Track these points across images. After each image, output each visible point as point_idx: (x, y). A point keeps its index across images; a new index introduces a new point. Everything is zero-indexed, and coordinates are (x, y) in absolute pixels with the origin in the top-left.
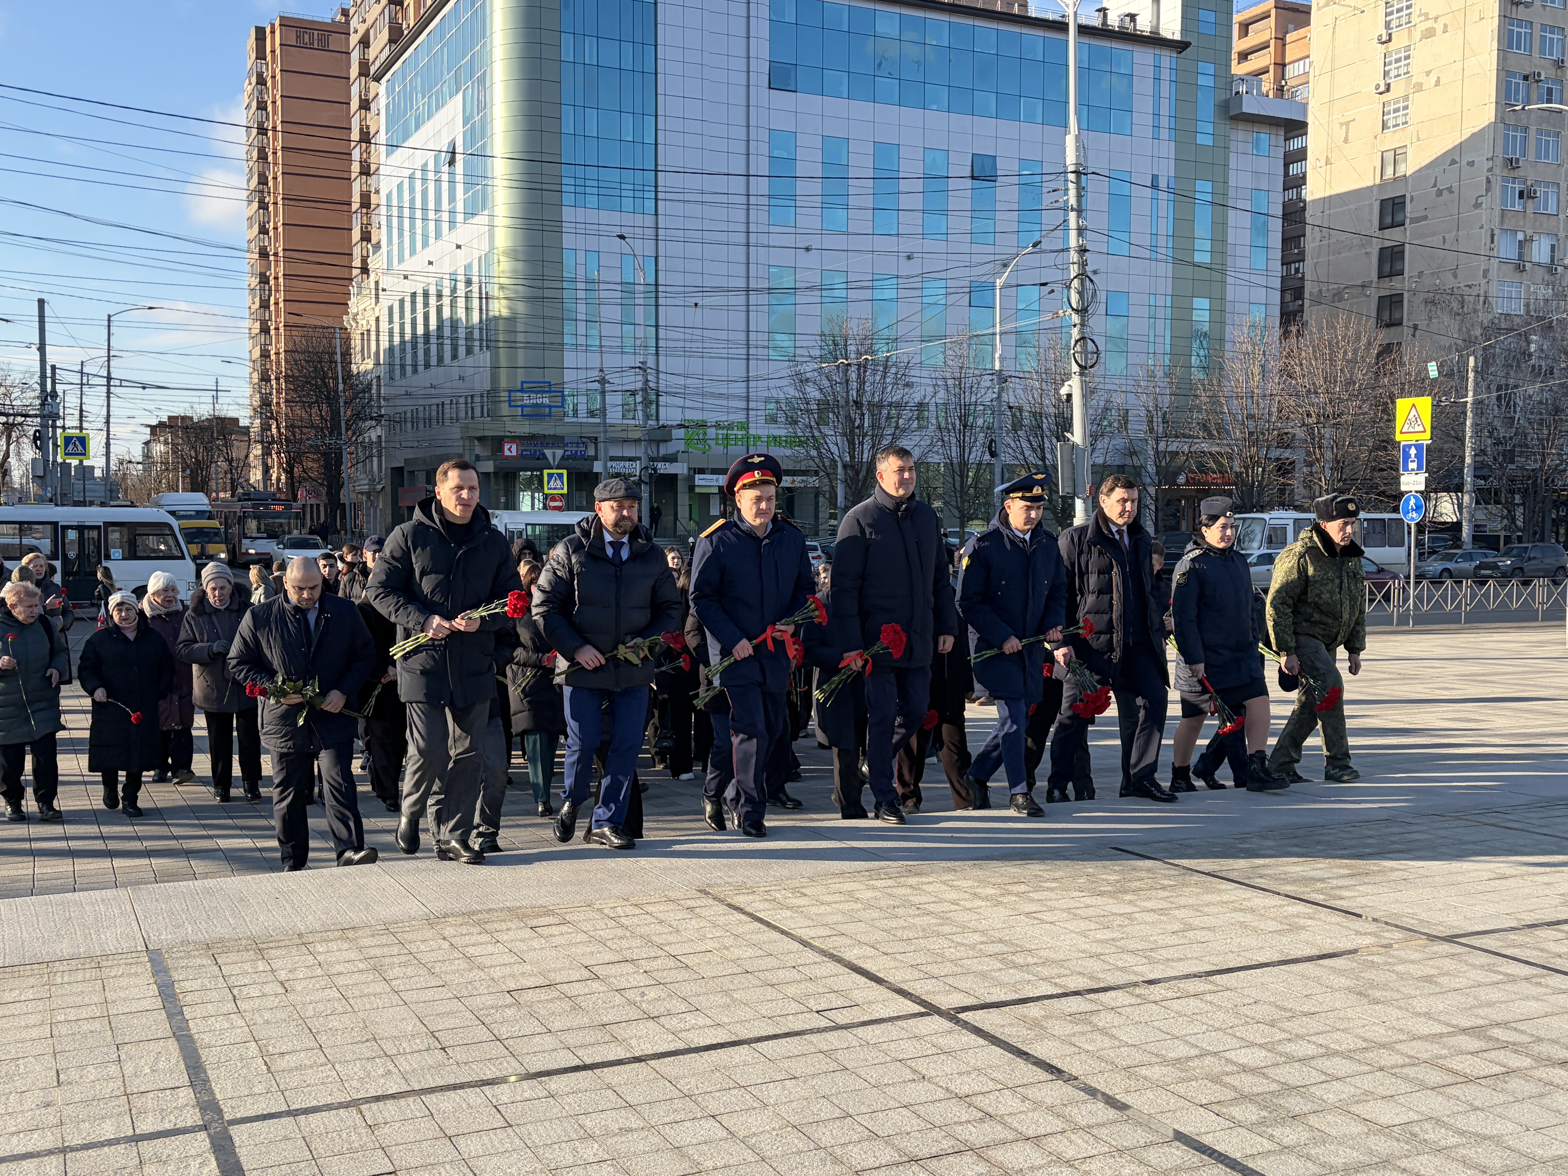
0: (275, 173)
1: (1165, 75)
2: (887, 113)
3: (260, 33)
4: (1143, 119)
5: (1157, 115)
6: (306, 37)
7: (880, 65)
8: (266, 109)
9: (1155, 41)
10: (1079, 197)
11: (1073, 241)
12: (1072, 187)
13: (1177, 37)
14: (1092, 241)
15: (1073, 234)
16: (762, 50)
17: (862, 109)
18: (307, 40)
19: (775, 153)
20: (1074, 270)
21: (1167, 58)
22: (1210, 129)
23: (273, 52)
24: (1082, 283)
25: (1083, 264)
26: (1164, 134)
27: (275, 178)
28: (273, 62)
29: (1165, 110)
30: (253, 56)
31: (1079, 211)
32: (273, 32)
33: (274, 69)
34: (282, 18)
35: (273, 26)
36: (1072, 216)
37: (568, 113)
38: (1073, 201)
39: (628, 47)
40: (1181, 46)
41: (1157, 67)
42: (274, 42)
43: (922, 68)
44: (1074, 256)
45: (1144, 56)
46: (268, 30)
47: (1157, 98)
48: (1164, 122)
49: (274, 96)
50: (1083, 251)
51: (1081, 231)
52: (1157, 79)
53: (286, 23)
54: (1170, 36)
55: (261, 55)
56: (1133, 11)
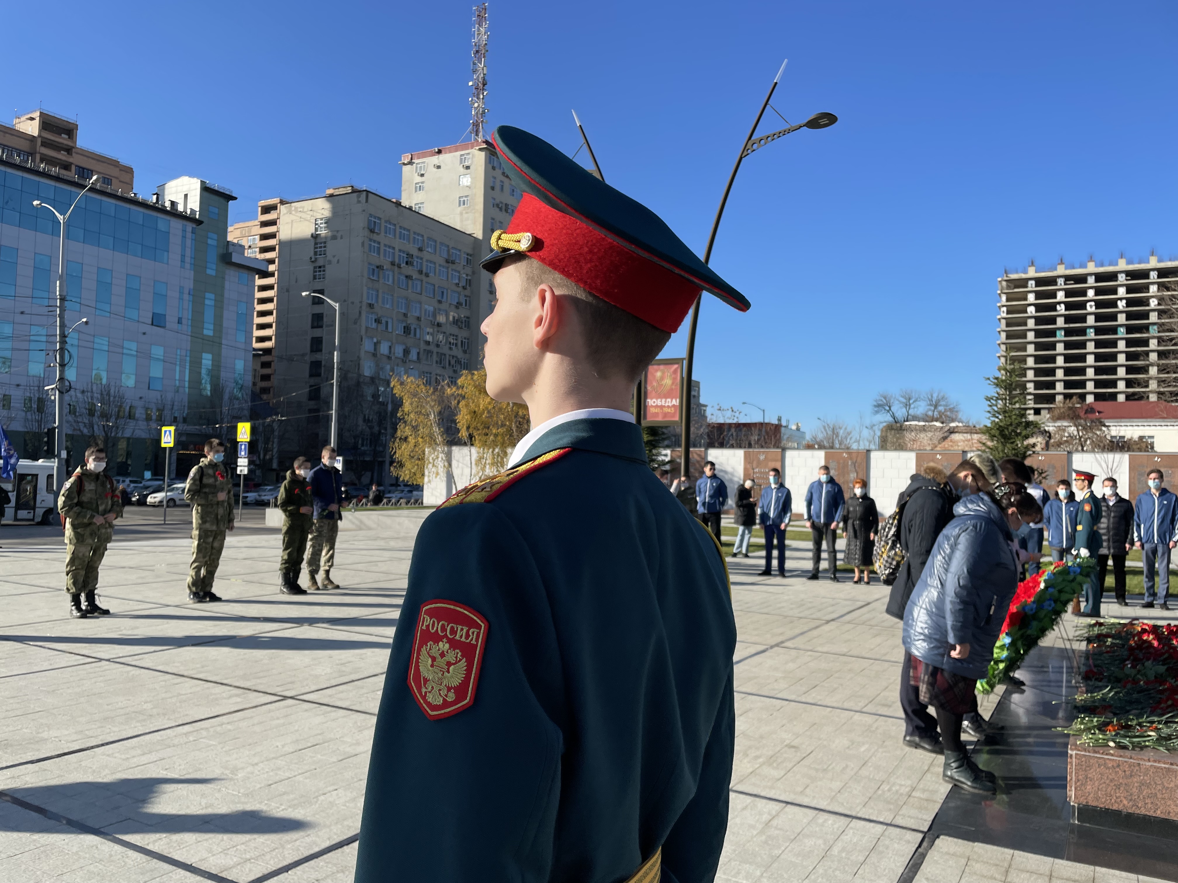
1: (189, 235)
4: (175, 256)
5: (183, 256)
7: (7, 202)
9: (185, 217)
13: (197, 216)
21: (190, 226)
22: (214, 267)
26: (188, 266)
29: (188, 252)
40: (199, 222)
41: (184, 231)
45: (176, 224)
47: (184, 246)
48: (188, 260)
52: (184, 237)
54: (193, 216)
56: (174, 200)
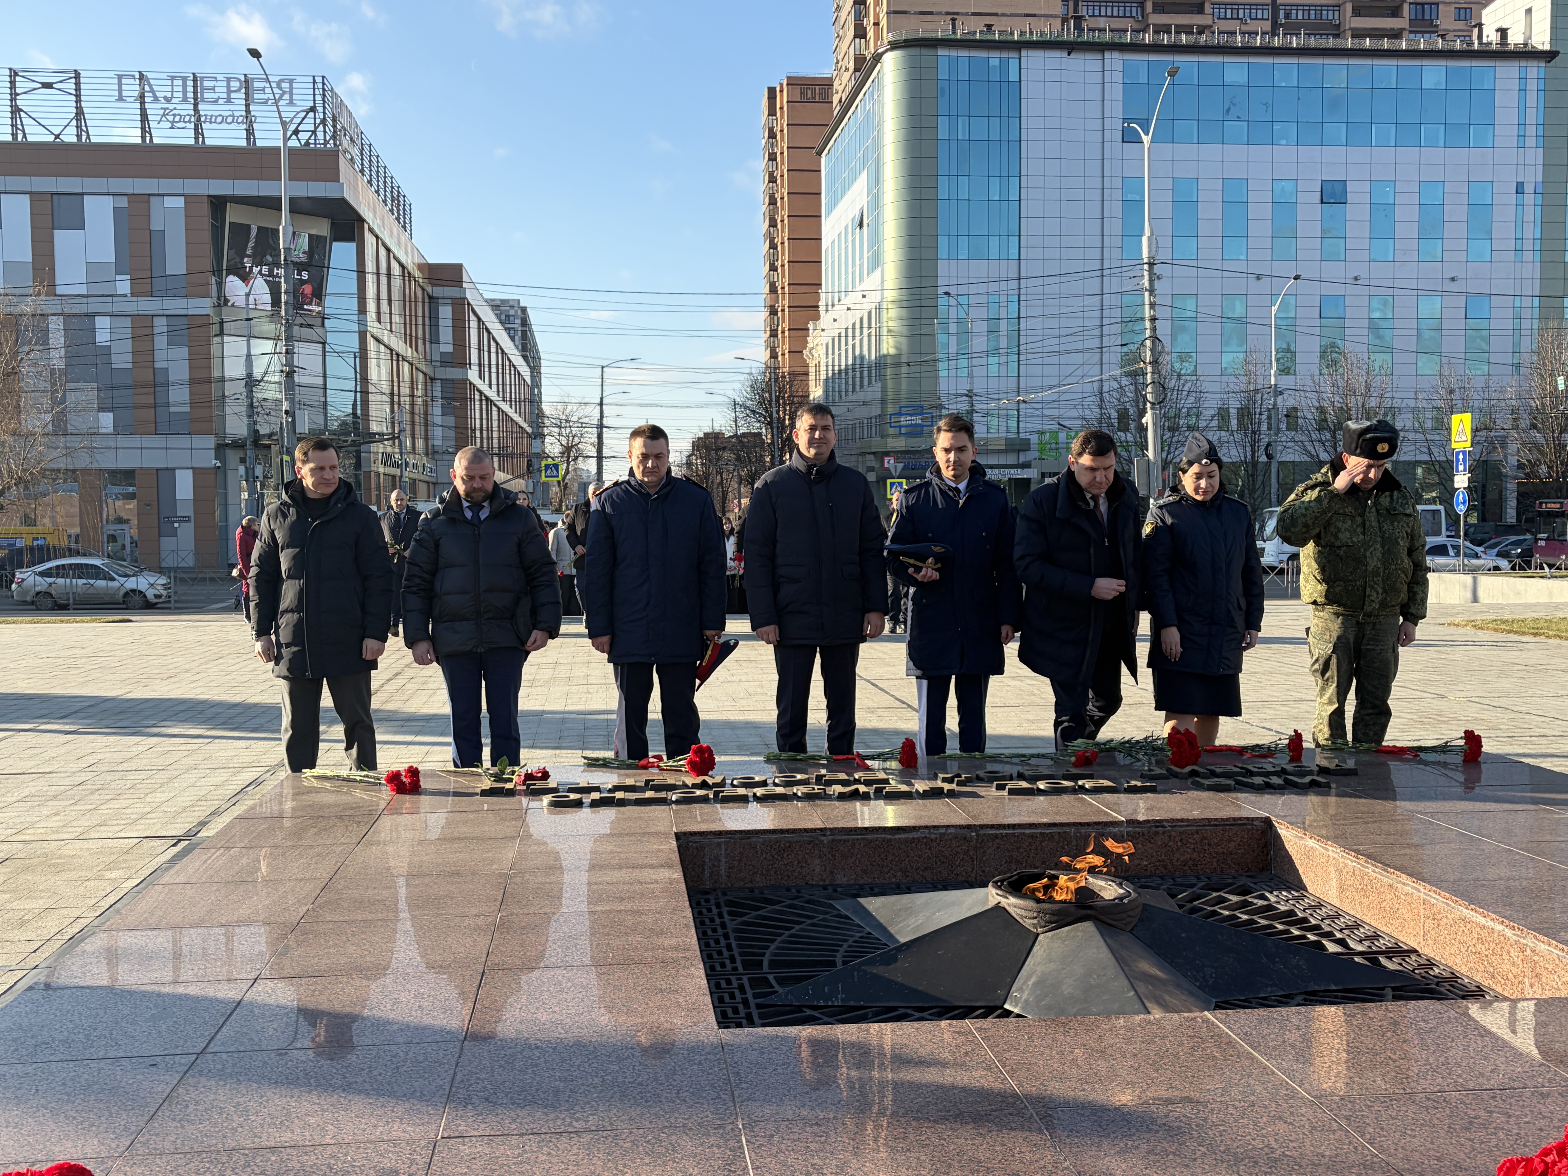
0: (782, 216)
1: (1532, 85)
2: (1236, 152)
3: (772, 92)
4: (1506, 130)
5: (1522, 124)
6: (809, 92)
7: (1228, 110)
8: (775, 160)
9: (1526, 54)
10: (1151, 281)
11: (1147, 313)
12: (1146, 273)
13: (1547, 47)
14: (1160, 313)
15: (1147, 308)
16: (1116, 110)
17: (1211, 151)
18: (809, 95)
19: (1130, 197)
20: (1148, 333)
21: (1534, 70)
23: (782, 108)
24: (1153, 342)
25: (1154, 329)
26: (1531, 142)
27: (782, 221)
28: (782, 118)
29: (1531, 119)
30: (766, 113)
31: (1152, 291)
32: (781, 91)
33: (782, 123)
34: (789, 78)
35: (781, 85)
36: (1147, 294)
37: (943, 182)
38: (1146, 283)
39: (995, 121)
40: (1549, 56)
41: (1523, 79)
42: (782, 100)
43: (1270, 110)
44: (1148, 324)
45: (1509, 73)
46: (778, 89)
47: (1523, 108)
48: (1531, 130)
49: (782, 148)
50: (1153, 319)
51: (1152, 305)
52: (1523, 90)
53: (793, 82)
54: (1540, 47)
55: (772, 112)
56: (1504, 26)
